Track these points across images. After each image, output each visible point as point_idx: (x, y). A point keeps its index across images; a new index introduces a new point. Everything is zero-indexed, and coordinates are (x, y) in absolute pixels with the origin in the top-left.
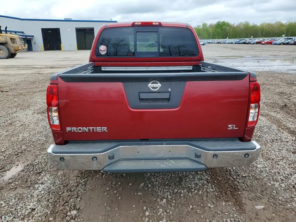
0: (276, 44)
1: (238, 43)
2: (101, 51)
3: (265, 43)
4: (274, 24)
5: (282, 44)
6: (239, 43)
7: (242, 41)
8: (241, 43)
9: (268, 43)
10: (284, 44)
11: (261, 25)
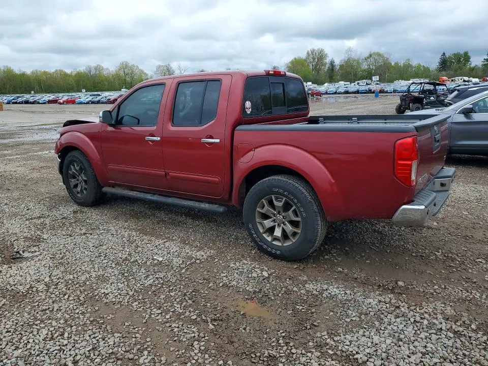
0: (81, 103)
1: (13, 103)
2: (247, 108)
3: (64, 101)
4: (53, 73)
5: (90, 102)
6: (16, 103)
7: (20, 100)
8: (19, 103)
9: (68, 102)
10: (93, 103)
11: (32, 73)
